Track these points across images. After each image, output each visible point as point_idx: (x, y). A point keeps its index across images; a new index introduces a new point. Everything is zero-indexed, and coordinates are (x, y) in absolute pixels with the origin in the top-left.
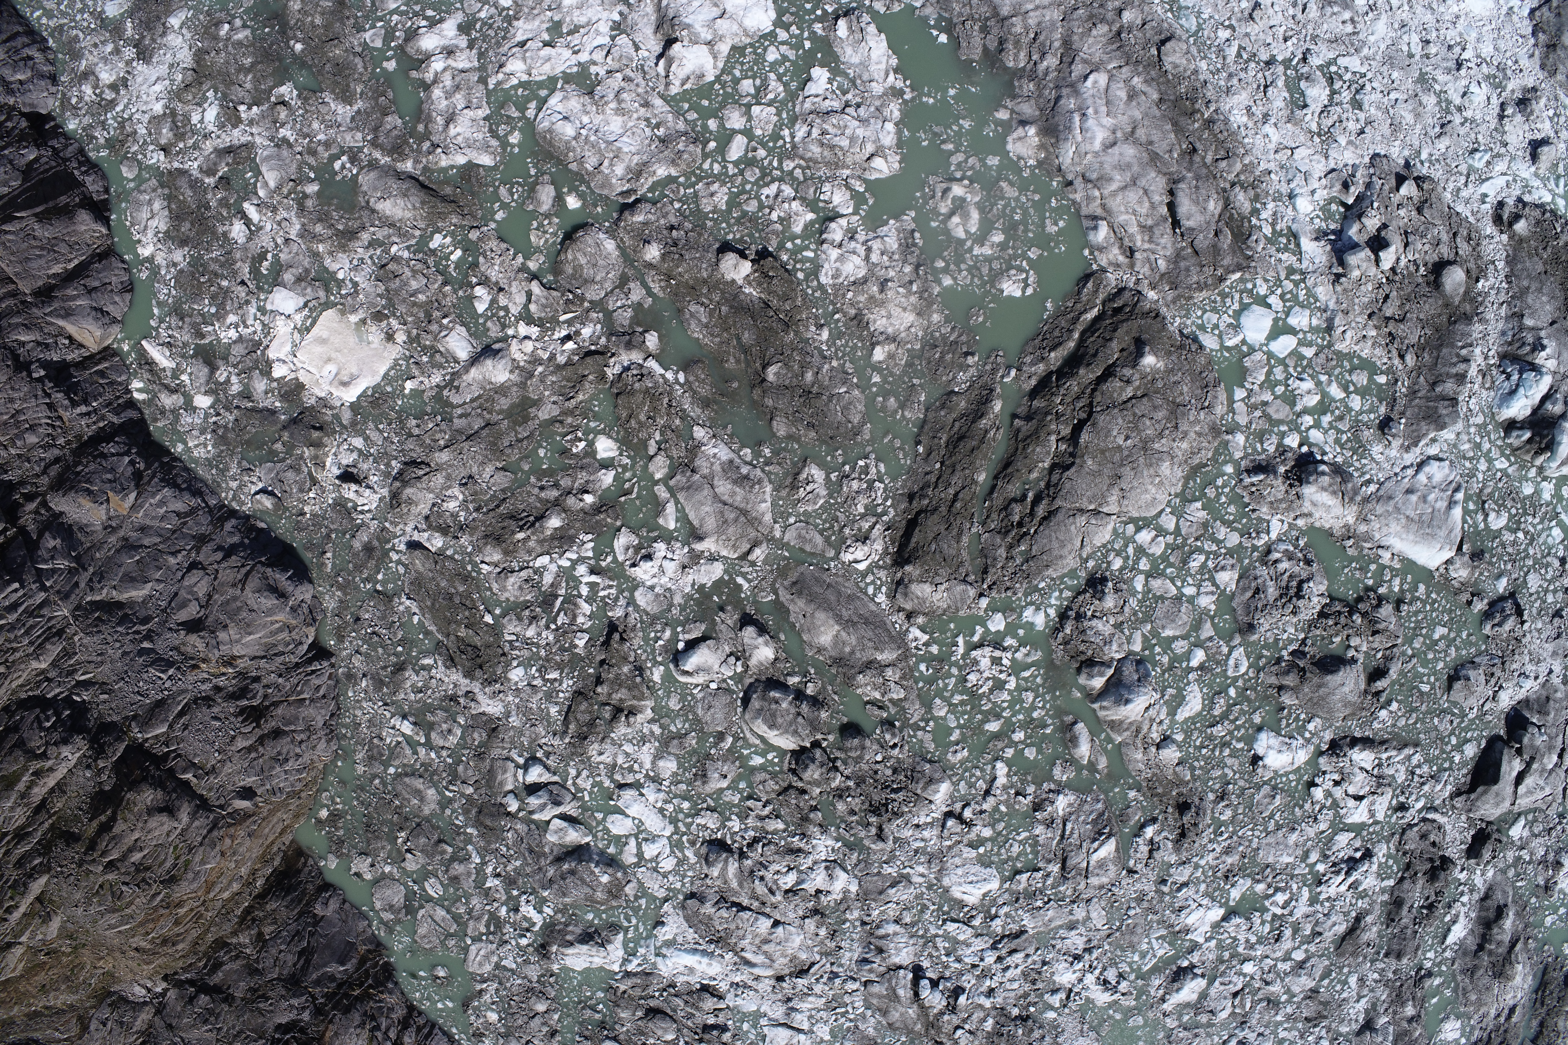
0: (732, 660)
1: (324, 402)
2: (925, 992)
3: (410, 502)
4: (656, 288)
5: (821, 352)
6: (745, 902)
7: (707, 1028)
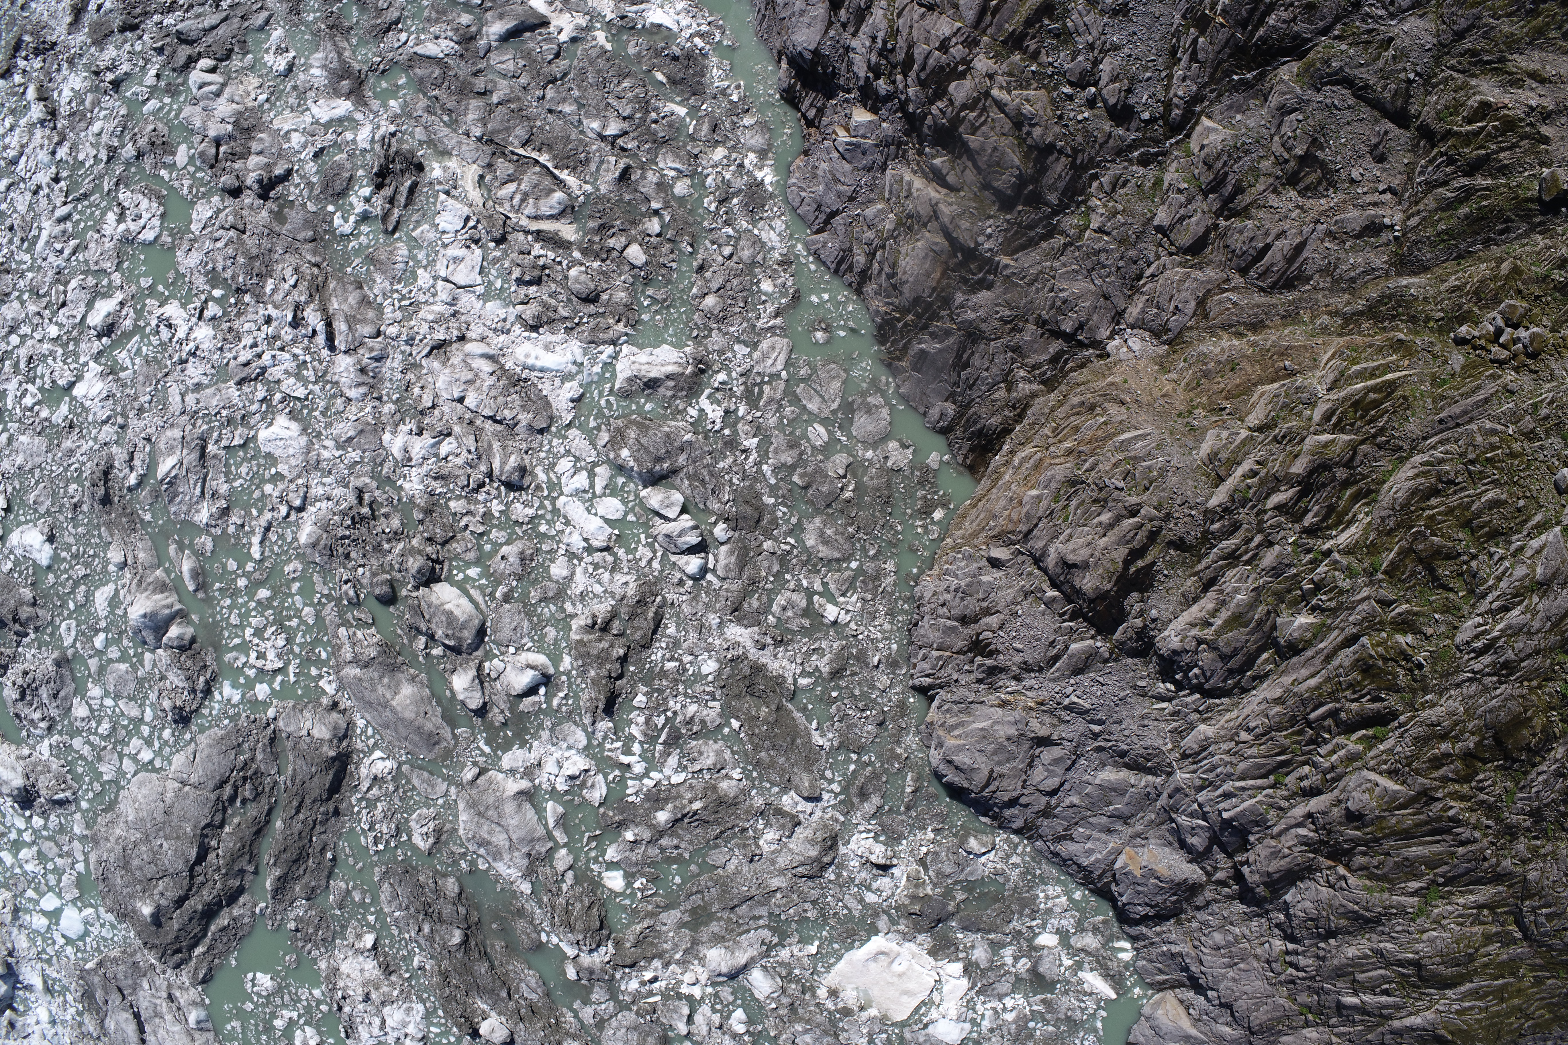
0: (493, 675)
1: (907, 937)
2: (320, 327)
3: (813, 842)
4: (569, 1017)
5: (419, 946)
6: (489, 425)
7: (537, 282)
